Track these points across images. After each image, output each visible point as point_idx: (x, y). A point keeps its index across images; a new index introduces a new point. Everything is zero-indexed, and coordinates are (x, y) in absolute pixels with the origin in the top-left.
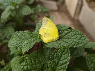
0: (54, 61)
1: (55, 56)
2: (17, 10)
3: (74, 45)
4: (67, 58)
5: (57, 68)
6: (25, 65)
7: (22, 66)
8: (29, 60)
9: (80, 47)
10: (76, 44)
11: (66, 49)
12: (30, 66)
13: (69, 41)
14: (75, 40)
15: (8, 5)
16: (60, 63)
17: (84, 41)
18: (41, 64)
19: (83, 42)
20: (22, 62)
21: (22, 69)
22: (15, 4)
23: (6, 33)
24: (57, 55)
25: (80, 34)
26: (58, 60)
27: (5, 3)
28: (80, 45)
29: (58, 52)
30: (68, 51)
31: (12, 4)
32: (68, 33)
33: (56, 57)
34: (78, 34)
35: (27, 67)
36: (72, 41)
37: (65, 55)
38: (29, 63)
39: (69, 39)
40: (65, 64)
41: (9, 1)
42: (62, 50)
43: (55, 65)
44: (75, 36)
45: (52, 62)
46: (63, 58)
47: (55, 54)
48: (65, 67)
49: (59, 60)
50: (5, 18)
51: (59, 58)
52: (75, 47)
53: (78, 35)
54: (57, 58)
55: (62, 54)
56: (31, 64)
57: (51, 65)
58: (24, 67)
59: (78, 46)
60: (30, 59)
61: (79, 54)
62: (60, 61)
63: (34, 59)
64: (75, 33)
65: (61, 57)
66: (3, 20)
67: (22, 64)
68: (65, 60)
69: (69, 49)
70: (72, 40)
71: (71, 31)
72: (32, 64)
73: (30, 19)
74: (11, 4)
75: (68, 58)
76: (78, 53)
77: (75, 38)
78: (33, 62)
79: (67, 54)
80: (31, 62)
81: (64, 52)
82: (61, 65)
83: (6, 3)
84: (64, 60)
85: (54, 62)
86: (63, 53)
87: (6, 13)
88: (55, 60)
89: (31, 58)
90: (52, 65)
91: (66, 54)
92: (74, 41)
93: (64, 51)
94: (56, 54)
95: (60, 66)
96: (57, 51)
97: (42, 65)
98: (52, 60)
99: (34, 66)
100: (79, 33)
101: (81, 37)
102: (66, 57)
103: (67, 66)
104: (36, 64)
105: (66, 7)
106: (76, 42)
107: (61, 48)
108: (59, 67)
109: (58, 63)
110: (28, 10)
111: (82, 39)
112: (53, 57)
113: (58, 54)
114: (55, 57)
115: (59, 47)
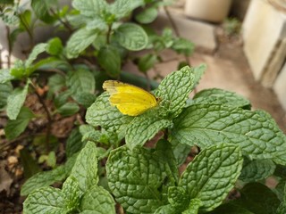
0: (196, 175)
1: (202, 163)
2: (112, 33)
3: (251, 152)
4: (230, 176)
5: (200, 193)
6: (122, 169)
7: (116, 170)
8: (134, 159)
9: (264, 159)
10: (256, 151)
11: (234, 154)
12: (134, 174)
13: (240, 139)
14: (255, 141)
15: (91, 18)
16: (209, 183)
17: (278, 148)
18: (160, 175)
19: (274, 150)
20: (117, 160)
21: (112, 175)
22: (110, 18)
23: (73, 87)
24: (207, 161)
25: (272, 129)
26: (207, 174)
27: (84, 10)
28: (267, 156)
29: (212, 156)
30: (237, 160)
31: (102, 15)
32: (240, 121)
33: (205, 166)
34: (267, 128)
35: (127, 174)
36: (248, 142)
37: (228, 168)
38: (132, 165)
39: (241, 136)
40: (223, 190)
41: (95, 8)
42: (223, 153)
43: (196, 185)
44: (258, 131)
45: (190, 177)
46: (220, 172)
47: (202, 158)
48: (221, 195)
49: (209, 175)
50: (77, 48)
51: (210, 171)
52: (251, 157)
53: (266, 131)
54: (205, 169)
55: (221, 163)
56: (136, 168)
57: (187, 182)
58: (119, 172)
59: (259, 156)
60: (137, 157)
61: (257, 175)
62: (211, 180)
63: (146, 158)
64: (258, 124)
65: (217, 169)
66: (71, 54)
67: (115, 164)
68: (225, 181)
69: (240, 155)
70: (248, 139)
71: (250, 117)
72: (139, 170)
73: (136, 62)
74: (99, 16)
75: (233, 176)
76: (256, 173)
77: (257, 135)
78: (142, 165)
79: (233, 166)
80: (138, 165)
81: (228, 160)
82: (212, 190)
83: (90, 10)
84: (222, 180)
85: (195, 178)
86: (224, 163)
87: (83, 37)
88: (199, 172)
89: (140, 155)
90: (189, 184)
91: (230, 164)
92: (251, 144)
93: (228, 157)
94: (205, 158)
95: (208, 190)
96: (210, 154)
97: (163, 178)
98: (192, 172)
99: (144, 175)
100: (270, 126)
101: (272, 136)
102: (228, 173)
103: (225, 194)
104: (148, 173)
105: (242, 45)
106: (256, 146)
107: (222, 147)
108: (204, 193)
109: (205, 182)
110: (141, 38)
111: (273, 141)
112: (197, 166)
113: (210, 160)
114: (200, 166)
115: (218, 145)
